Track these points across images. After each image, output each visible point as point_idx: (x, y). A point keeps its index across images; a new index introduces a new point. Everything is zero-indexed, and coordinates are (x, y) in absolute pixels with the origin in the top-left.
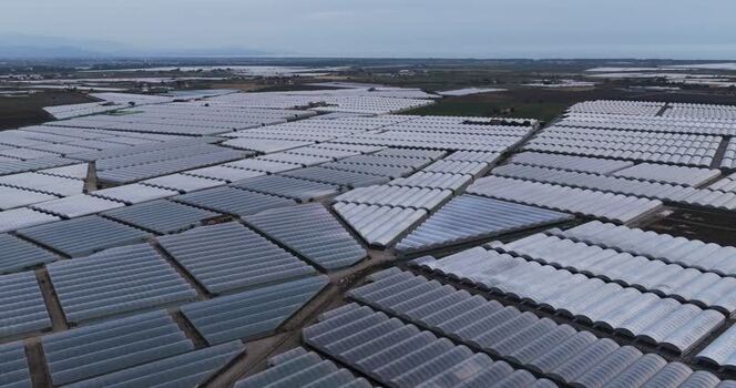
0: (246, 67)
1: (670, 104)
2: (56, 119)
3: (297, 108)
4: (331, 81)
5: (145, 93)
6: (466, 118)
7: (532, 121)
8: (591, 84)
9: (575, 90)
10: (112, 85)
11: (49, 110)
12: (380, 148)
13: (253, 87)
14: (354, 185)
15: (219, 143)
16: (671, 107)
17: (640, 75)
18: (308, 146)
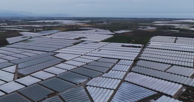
0: (63, 21)
1: (177, 38)
2: (9, 44)
3: (76, 39)
4: (85, 27)
5: (34, 32)
6: (123, 44)
7: (141, 45)
8: (155, 28)
9: (151, 31)
10: (26, 28)
11: (8, 39)
12: (99, 58)
13: (64, 29)
14: (92, 77)
15: (54, 56)
16: (178, 39)
17: (167, 24)
18: (79, 57)
